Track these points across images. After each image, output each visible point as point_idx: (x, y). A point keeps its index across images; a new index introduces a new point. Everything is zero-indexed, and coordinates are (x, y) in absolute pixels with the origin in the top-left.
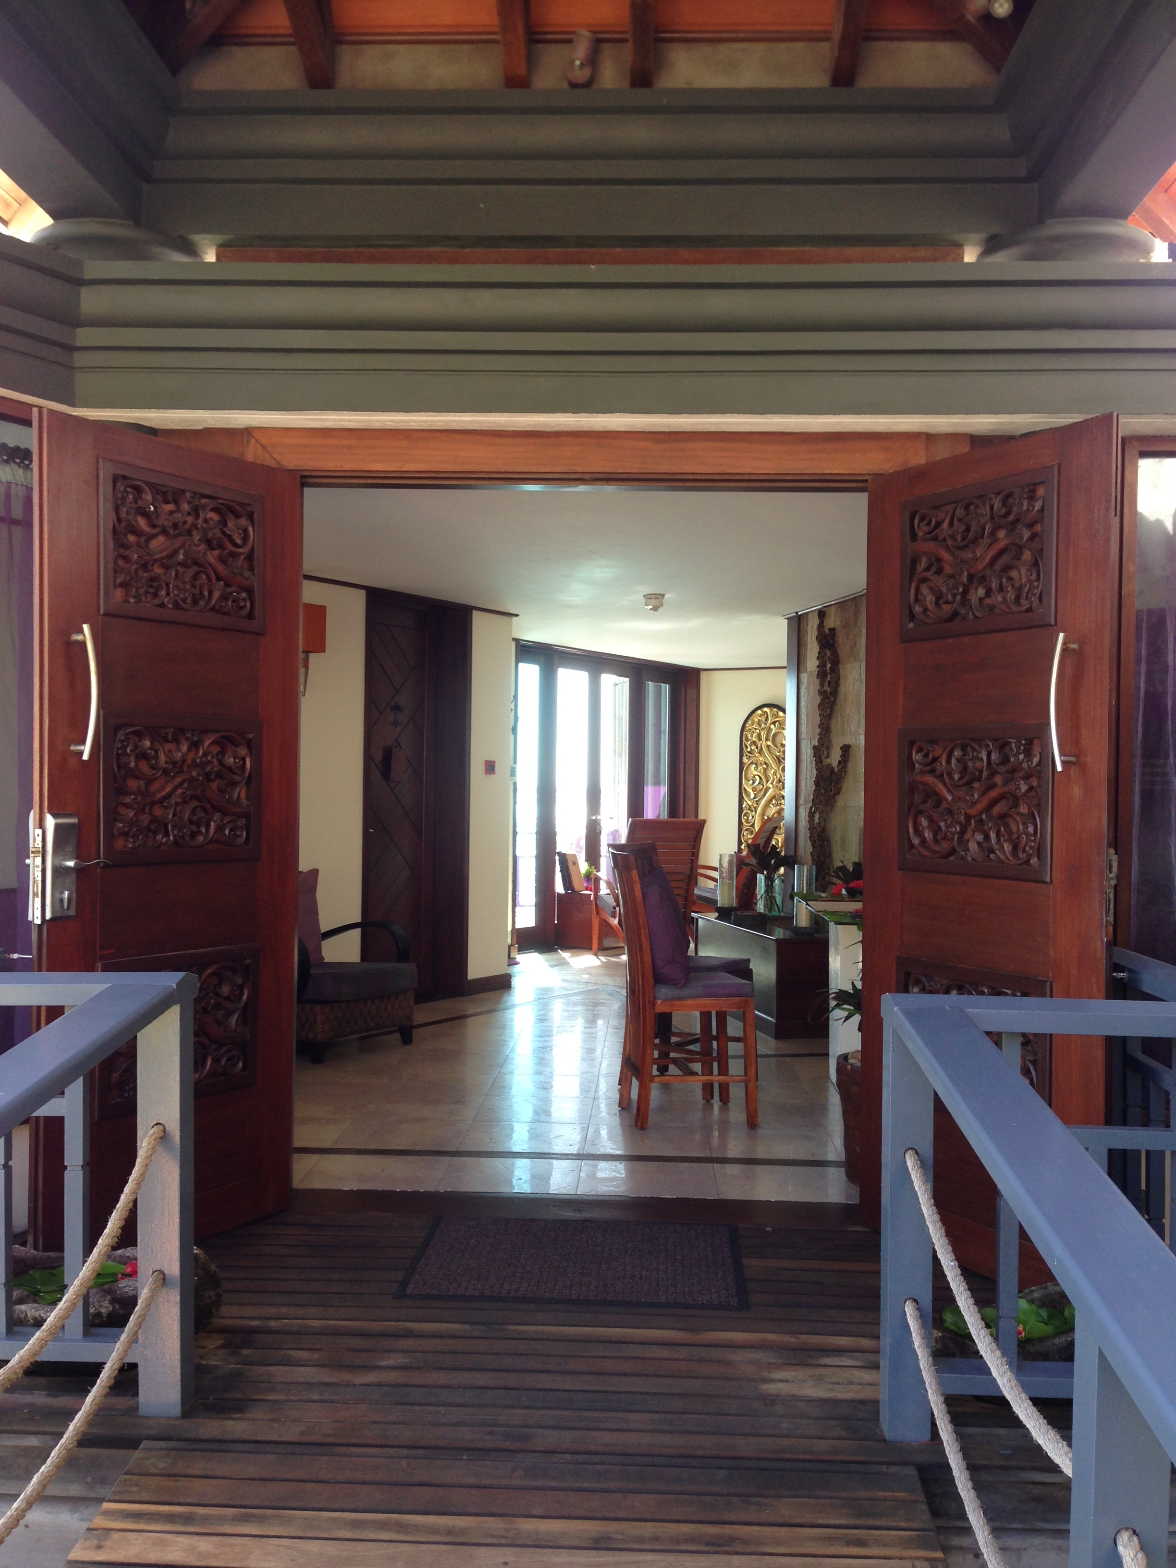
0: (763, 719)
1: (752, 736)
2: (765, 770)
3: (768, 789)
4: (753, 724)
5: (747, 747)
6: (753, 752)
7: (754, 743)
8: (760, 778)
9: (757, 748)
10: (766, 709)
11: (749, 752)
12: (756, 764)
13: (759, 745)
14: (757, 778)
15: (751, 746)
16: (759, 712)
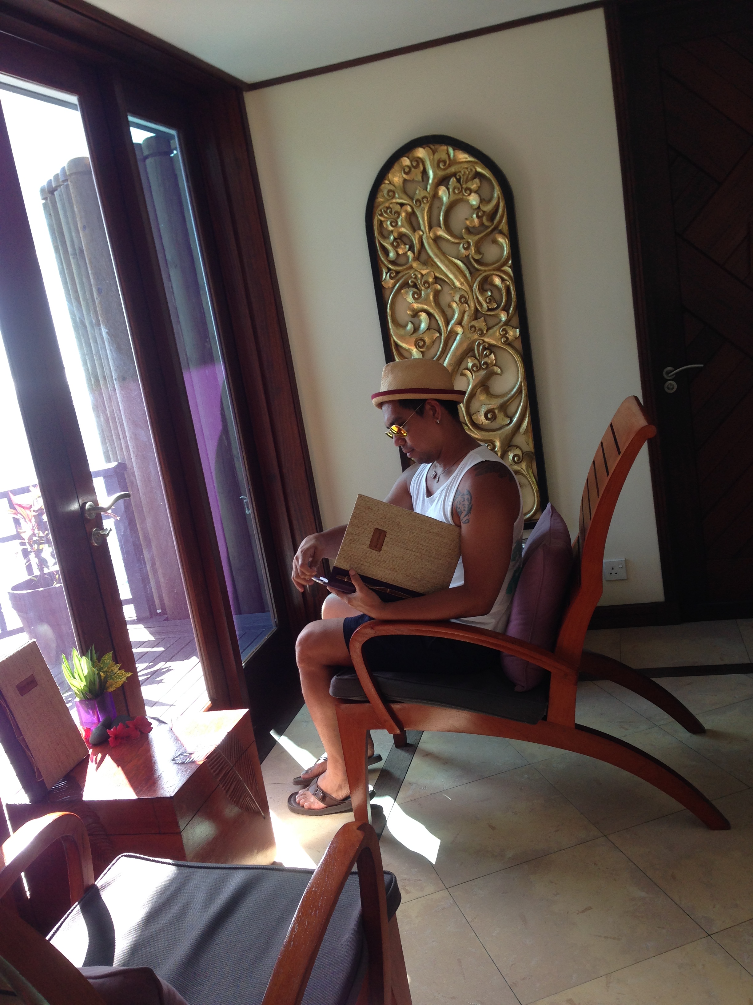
0: (417, 175)
1: (394, 223)
2: (437, 294)
3: (452, 335)
4: (392, 193)
5: (386, 252)
6: (402, 260)
7: (401, 238)
8: (429, 314)
9: (411, 248)
10: (421, 153)
11: (393, 263)
12: (415, 286)
13: (416, 242)
14: (423, 316)
15: (395, 248)
16: (406, 161)
